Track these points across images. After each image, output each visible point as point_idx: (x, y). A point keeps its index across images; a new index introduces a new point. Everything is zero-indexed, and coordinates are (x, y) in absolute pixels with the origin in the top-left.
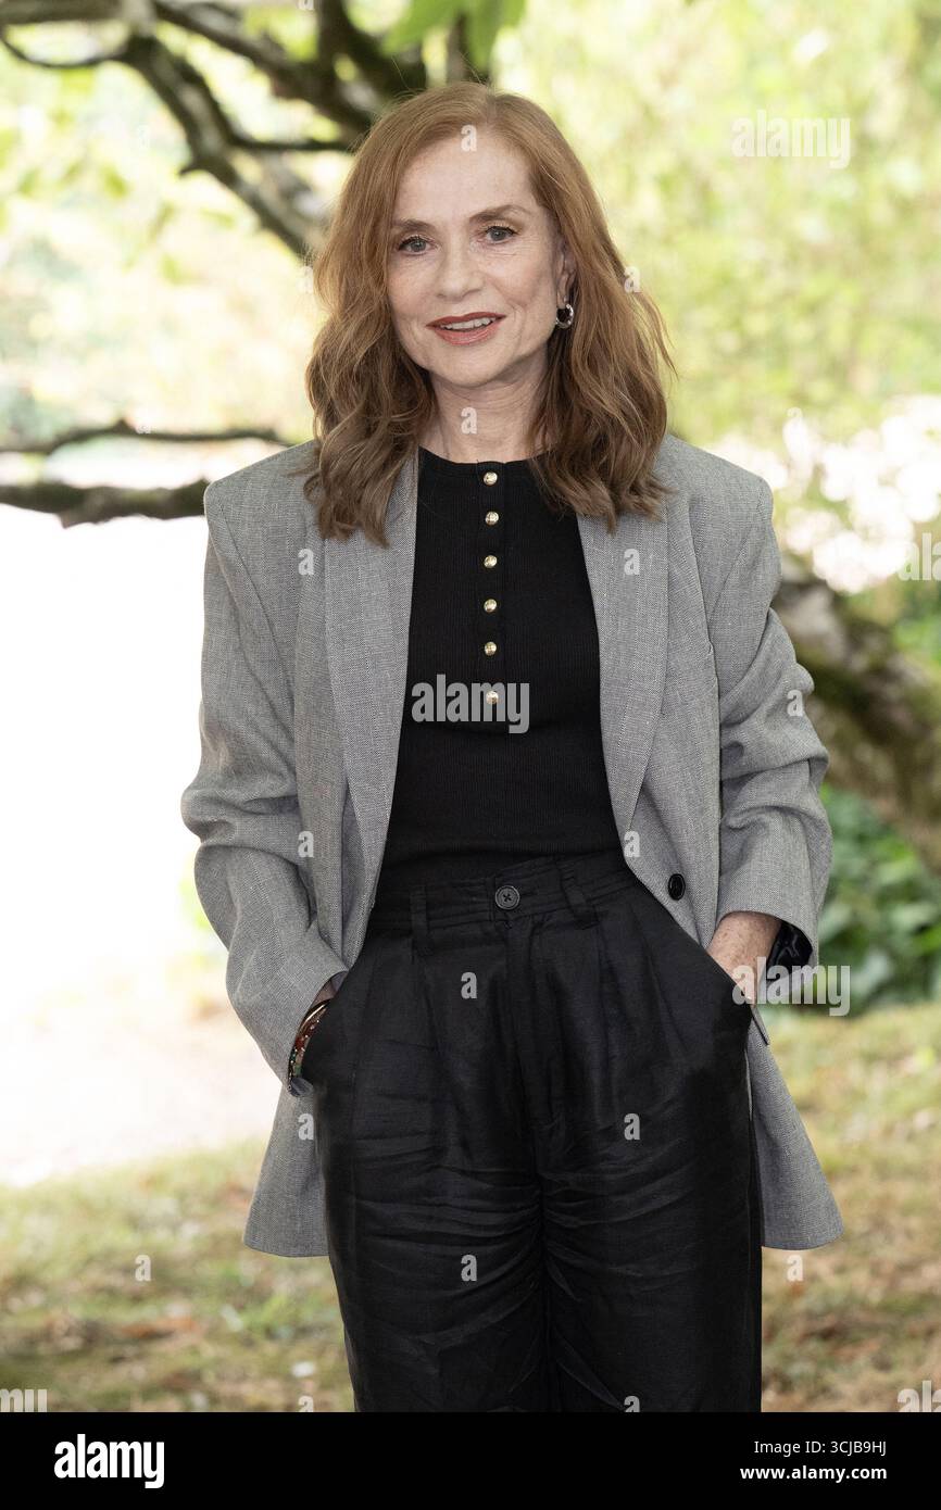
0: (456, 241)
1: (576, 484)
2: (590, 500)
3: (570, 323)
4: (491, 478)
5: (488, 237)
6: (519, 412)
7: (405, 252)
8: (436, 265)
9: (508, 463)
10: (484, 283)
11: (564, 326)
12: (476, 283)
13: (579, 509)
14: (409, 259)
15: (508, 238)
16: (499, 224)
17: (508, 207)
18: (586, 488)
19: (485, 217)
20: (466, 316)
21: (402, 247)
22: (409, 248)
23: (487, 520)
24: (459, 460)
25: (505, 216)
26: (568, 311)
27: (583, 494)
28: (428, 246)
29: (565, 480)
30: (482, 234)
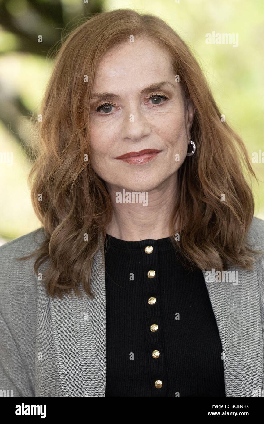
0: (133, 105)
1: (200, 251)
2: (208, 260)
3: (193, 152)
4: (149, 250)
5: (150, 102)
6: (164, 208)
7: (100, 113)
8: (121, 120)
9: (159, 240)
10: (151, 130)
11: (190, 155)
12: (147, 131)
13: (201, 266)
14: (104, 117)
15: (162, 102)
16: (159, 94)
17: (163, 84)
18: (206, 253)
19: (150, 90)
20: (142, 151)
21: (99, 109)
22: (102, 111)
23: (148, 275)
24: (129, 239)
25: (162, 89)
26: (192, 145)
27: (204, 256)
28: (113, 109)
29: (192, 248)
30: (147, 100)
